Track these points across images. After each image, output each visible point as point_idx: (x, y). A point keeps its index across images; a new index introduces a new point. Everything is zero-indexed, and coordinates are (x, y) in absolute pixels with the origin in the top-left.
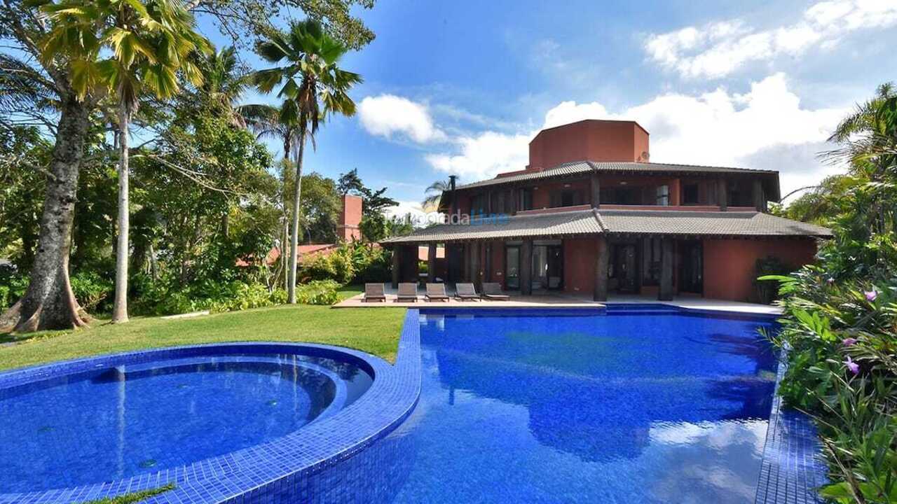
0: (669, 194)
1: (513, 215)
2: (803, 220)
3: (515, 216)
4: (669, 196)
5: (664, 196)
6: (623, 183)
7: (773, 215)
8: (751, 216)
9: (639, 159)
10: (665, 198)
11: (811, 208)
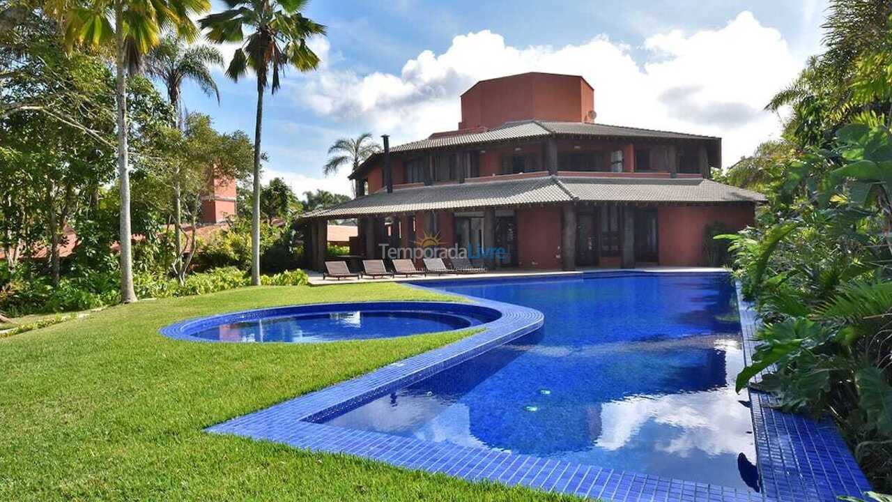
0: (623, 160)
1: (461, 183)
2: (742, 187)
3: (464, 184)
4: (623, 162)
5: (618, 162)
6: (577, 147)
7: (713, 181)
8: (697, 183)
9: (586, 119)
10: (619, 164)
11: (747, 174)
